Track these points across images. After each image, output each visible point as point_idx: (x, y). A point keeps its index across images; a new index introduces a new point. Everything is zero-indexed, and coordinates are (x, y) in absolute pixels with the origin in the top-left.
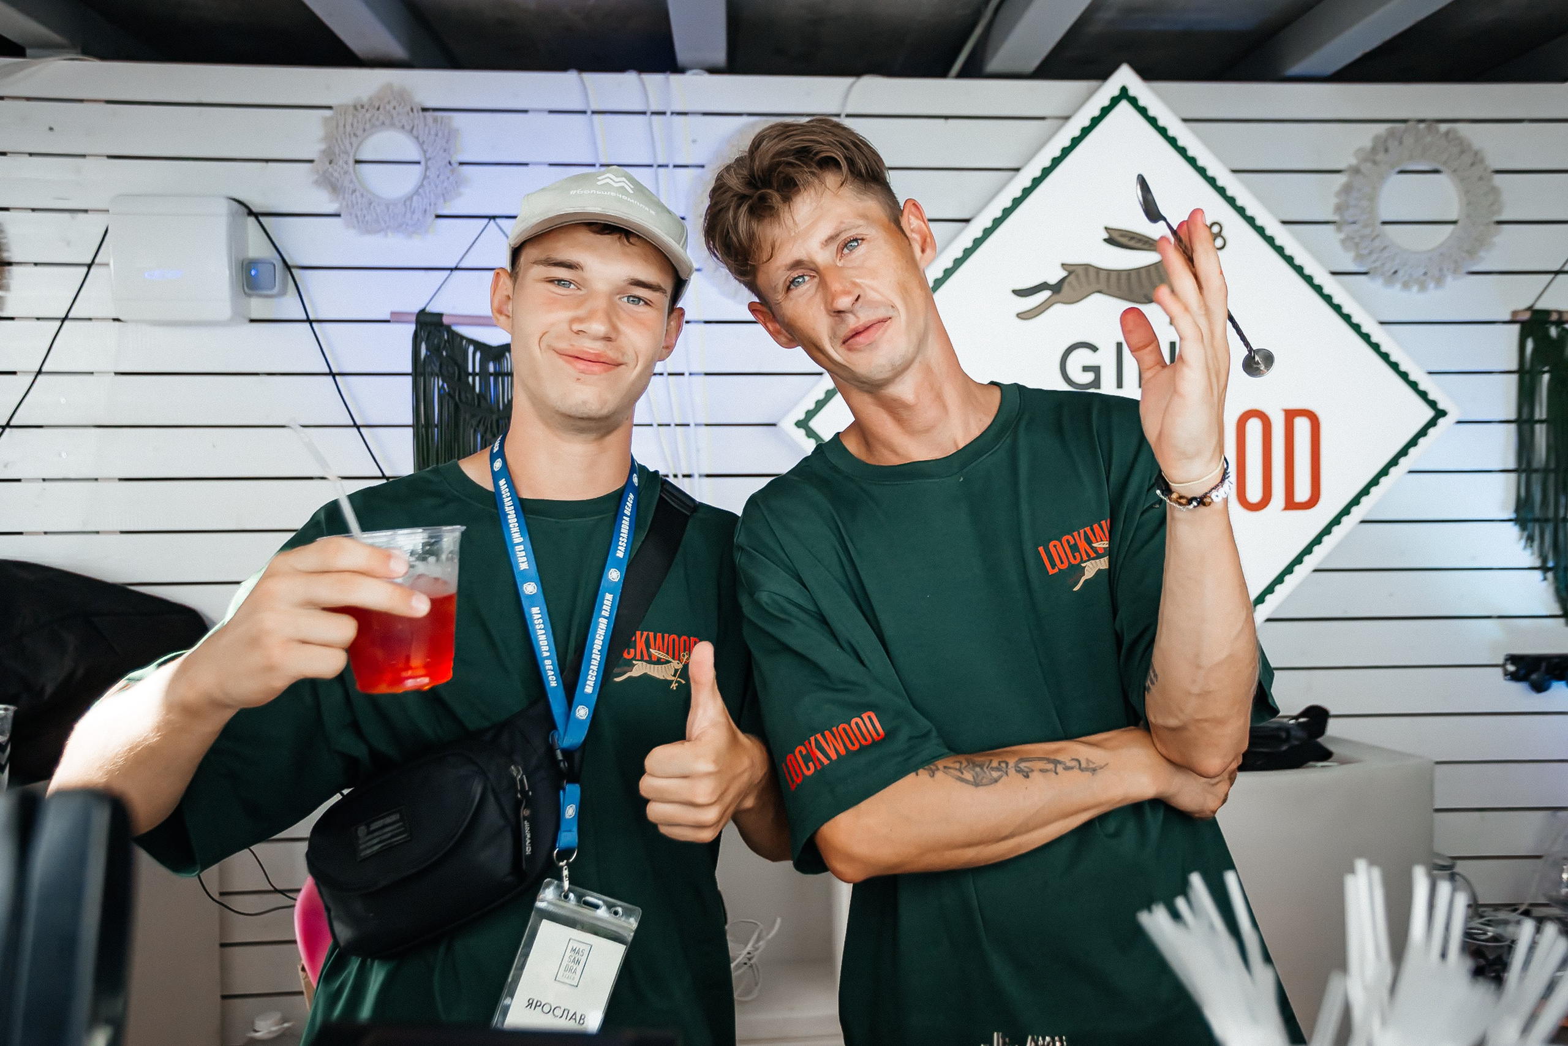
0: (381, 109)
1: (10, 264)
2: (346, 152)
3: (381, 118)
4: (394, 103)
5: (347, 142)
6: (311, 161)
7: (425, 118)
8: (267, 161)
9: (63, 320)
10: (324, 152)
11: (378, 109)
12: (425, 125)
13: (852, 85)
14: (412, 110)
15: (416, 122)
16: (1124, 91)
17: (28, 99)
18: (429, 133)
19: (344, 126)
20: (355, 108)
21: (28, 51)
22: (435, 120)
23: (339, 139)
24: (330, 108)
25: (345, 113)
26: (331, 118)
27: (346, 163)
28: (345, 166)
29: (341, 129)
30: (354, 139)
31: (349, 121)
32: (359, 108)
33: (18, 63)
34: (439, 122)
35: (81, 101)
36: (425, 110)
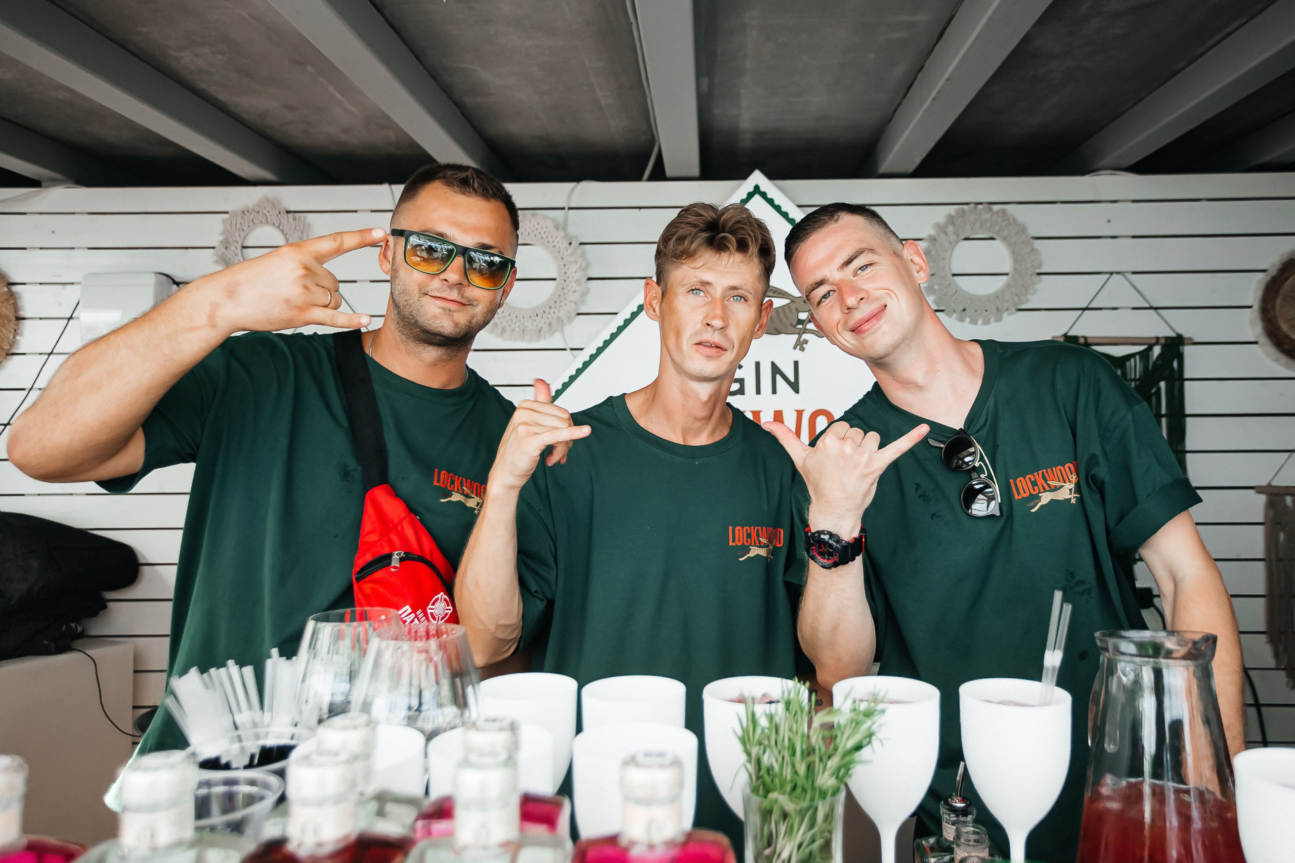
0: (260, 213)
1: (24, 319)
2: (237, 242)
3: (260, 218)
4: (268, 209)
5: (237, 235)
6: (214, 248)
7: (288, 217)
8: (187, 248)
9: (49, 354)
10: (221, 242)
11: (258, 212)
12: (288, 222)
13: (574, 189)
14: (280, 213)
15: (282, 220)
16: (757, 188)
17: (41, 213)
18: (291, 228)
19: (236, 224)
20: (243, 212)
21: (43, 184)
22: (294, 219)
23: (232, 234)
24: (227, 213)
25: (236, 217)
26: (227, 220)
27: (236, 248)
28: (236, 251)
29: (234, 227)
30: (242, 233)
31: (239, 220)
32: (246, 212)
33: (33, 192)
34: (297, 220)
35: (74, 213)
36: (288, 212)
